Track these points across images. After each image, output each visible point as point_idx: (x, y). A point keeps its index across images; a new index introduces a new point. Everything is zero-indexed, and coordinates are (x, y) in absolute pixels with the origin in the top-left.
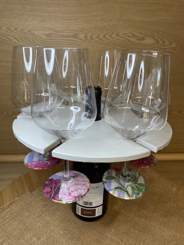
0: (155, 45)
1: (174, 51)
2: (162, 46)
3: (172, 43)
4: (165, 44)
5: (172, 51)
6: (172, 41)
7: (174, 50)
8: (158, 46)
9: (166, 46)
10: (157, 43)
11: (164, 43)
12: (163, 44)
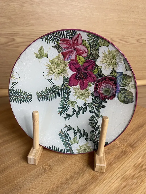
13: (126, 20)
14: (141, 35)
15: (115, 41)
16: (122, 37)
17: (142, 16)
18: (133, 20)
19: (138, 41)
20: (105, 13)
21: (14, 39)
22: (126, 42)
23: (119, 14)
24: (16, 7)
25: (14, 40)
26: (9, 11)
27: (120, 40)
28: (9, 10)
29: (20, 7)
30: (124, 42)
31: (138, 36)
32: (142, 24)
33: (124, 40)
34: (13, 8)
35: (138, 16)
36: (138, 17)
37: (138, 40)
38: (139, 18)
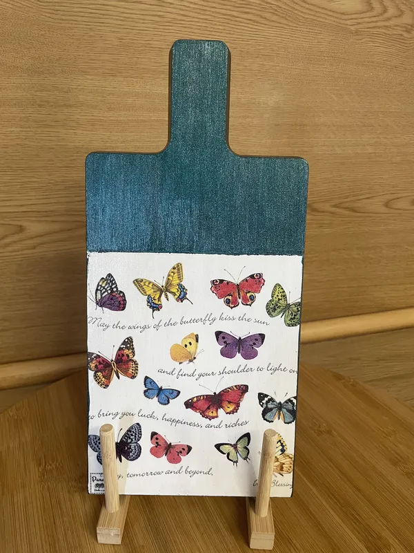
0: (362, 16)
1: (406, 35)
2: (381, 18)
3: (401, 14)
4: (386, 15)
5: (401, 35)
6: (403, 7)
7: (408, 31)
8: (370, 17)
9: (389, 19)
10: (368, 11)
11: (385, 11)
12: (381, 14)
13: (350, 151)
14: (397, 187)
15: (319, 212)
16: (340, 198)
17: (398, 135)
18: (370, 150)
19: (387, 205)
20: (288, 138)
21: (21, 226)
22: (353, 210)
23: (329, 138)
24: (26, 139)
25: (21, 229)
26: (6, 152)
27: (335, 206)
28: (6, 149)
29: (37, 139)
30: (347, 213)
31: (389, 191)
32: (399, 159)
33: (348, 205)
34: (16, 142)
35: (386, 138)
36: (385, 140)
37: (387, 203)
38: (388, 142)
